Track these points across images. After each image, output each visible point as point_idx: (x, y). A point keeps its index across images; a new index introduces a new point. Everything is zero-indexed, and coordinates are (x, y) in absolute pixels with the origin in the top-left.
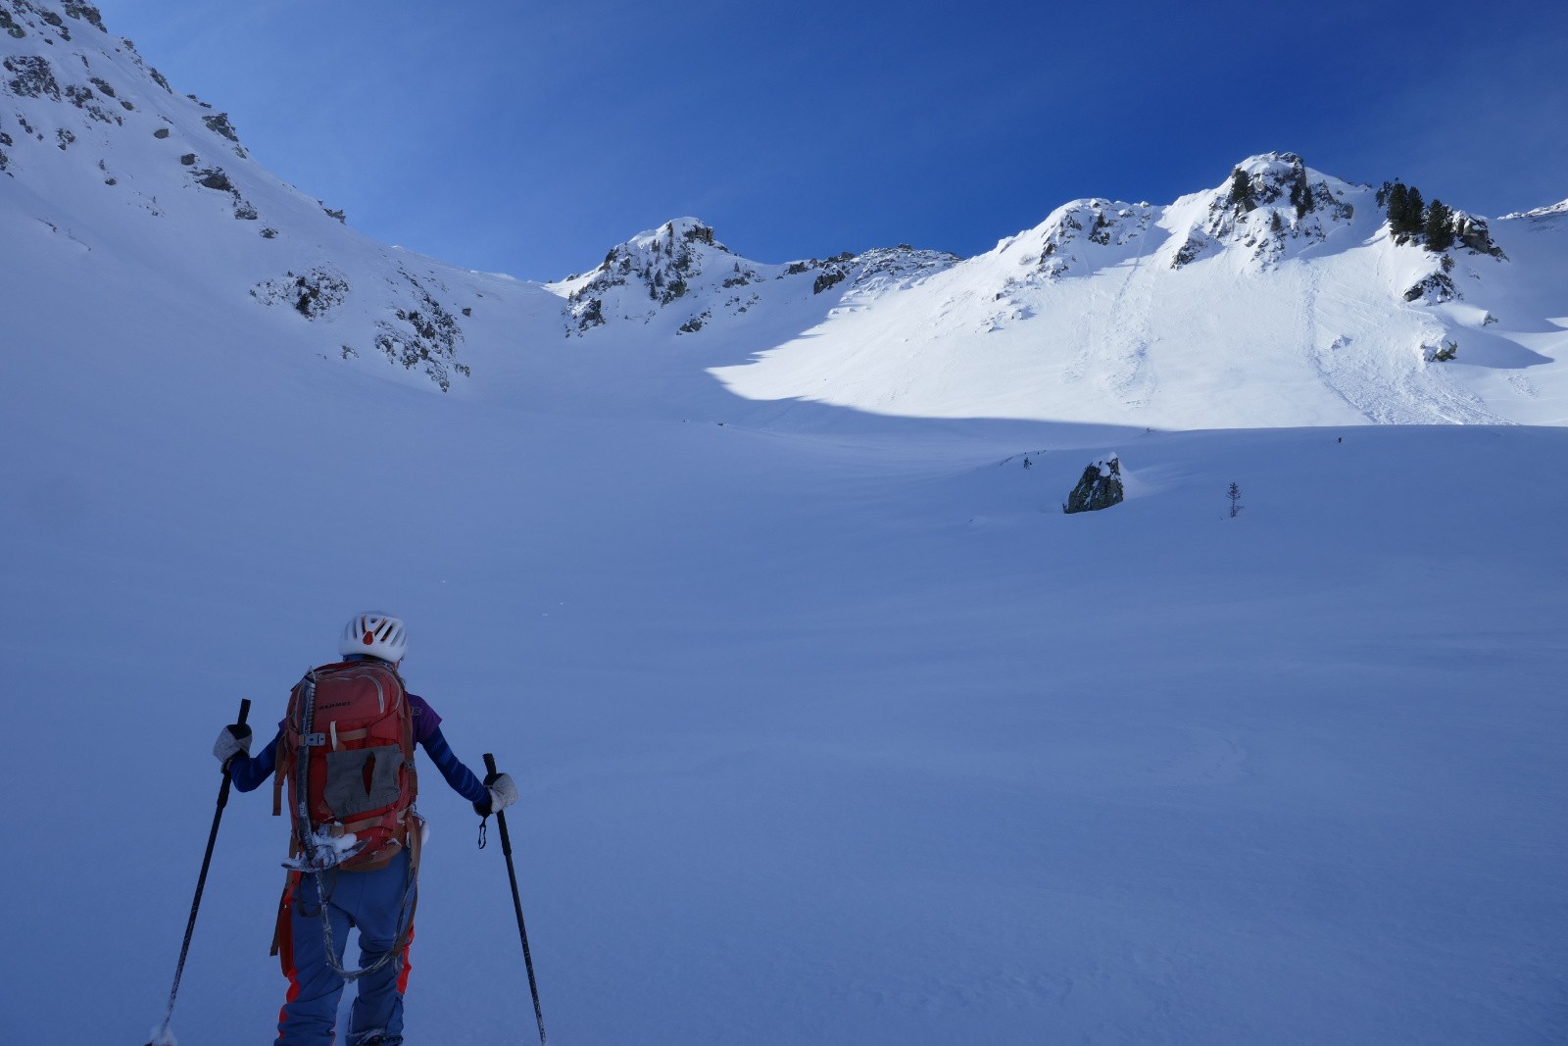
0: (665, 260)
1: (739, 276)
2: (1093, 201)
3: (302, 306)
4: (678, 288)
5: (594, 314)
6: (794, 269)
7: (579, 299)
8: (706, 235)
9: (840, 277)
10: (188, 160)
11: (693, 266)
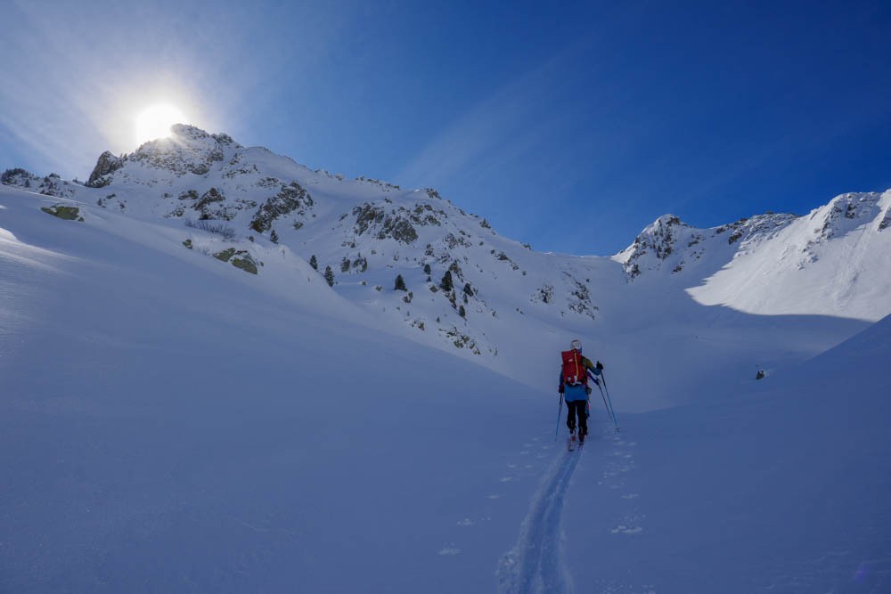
0: (661, 239)
1: (695, 239)
2: (848, 195)
3: (545, 300)
4: (668, 250)
5: (636, 271)
6: (719, 231)
7: (628, 265)
8: (676, 221)
9: (740, 235)
10: (493, 252)
11: (673, 237)
